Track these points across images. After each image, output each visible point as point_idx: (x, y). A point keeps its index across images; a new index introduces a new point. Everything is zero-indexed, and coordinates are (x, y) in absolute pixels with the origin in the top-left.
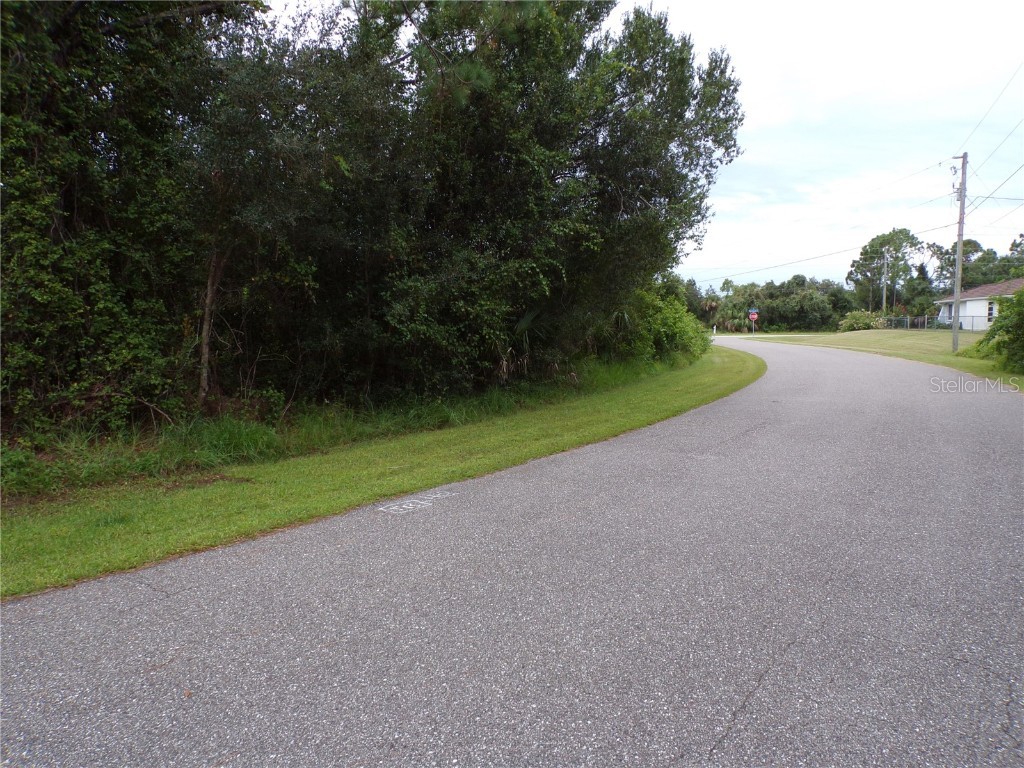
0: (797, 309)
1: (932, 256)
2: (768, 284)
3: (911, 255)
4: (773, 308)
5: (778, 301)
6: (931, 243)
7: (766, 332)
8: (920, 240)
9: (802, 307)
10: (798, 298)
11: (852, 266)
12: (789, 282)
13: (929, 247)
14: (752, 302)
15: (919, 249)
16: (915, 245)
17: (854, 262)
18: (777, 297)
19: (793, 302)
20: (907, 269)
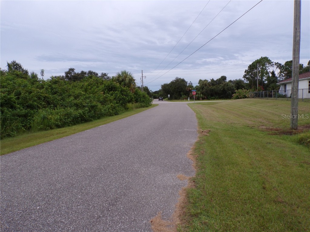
0: (222, 90)
1: (277, 68)
2: (211, 80)
3: (269, 68)
4: (212, 90)
5: (214, 87)
6: (276, 62)
7: (209, 99)
8: (272, 61)
9: (224, 89)
10: (222, 85)
11: (245, 72)
12: (219, 79)
13: (276, 64)
14: (204, 87)
15: (272, 65)
16: (270, 63)
17: (246, 70)
18: (214, 85)
19: (220, 87)
20: (267, 73)
